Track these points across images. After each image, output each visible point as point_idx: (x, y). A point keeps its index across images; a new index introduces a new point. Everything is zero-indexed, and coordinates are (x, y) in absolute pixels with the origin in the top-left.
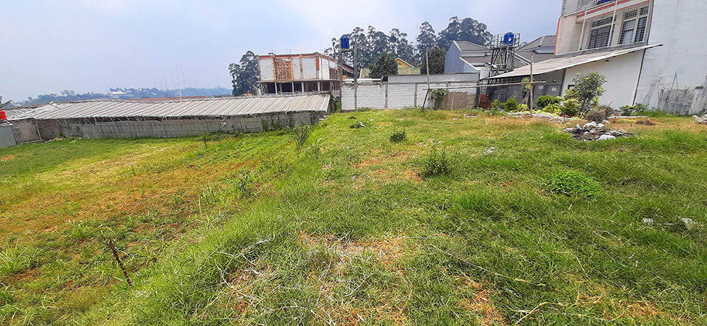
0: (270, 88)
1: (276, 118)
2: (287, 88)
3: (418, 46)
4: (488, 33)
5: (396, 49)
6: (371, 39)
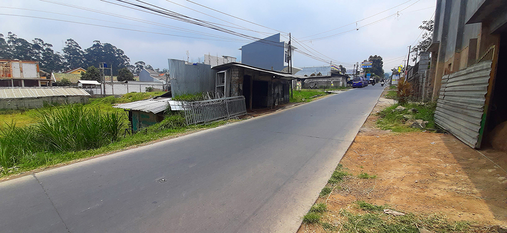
3: (66, 56)
4: (125, 57)
5: (41, 55)
6: (11, 44)
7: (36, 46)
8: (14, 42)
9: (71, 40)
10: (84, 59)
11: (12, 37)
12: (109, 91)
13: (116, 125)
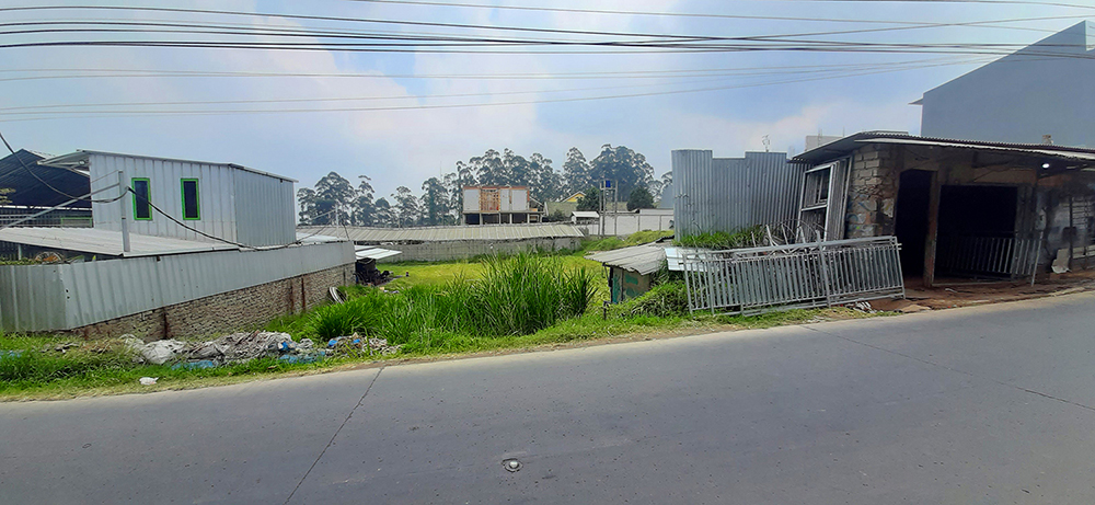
0: (472, 219)
1: (540, 243)
2: (490, 219)
3: (566, 176)
4: (647, 166)
5: (539, 178)
6: (508, 164)
7: (535, 165)
8: (511, 162)
9: (574, 149)
10: (589, 178)
11: (508, 155)
12: (609, 231)
13: (584, 296)
